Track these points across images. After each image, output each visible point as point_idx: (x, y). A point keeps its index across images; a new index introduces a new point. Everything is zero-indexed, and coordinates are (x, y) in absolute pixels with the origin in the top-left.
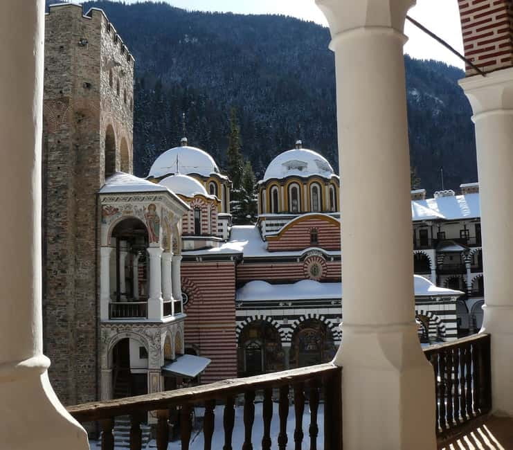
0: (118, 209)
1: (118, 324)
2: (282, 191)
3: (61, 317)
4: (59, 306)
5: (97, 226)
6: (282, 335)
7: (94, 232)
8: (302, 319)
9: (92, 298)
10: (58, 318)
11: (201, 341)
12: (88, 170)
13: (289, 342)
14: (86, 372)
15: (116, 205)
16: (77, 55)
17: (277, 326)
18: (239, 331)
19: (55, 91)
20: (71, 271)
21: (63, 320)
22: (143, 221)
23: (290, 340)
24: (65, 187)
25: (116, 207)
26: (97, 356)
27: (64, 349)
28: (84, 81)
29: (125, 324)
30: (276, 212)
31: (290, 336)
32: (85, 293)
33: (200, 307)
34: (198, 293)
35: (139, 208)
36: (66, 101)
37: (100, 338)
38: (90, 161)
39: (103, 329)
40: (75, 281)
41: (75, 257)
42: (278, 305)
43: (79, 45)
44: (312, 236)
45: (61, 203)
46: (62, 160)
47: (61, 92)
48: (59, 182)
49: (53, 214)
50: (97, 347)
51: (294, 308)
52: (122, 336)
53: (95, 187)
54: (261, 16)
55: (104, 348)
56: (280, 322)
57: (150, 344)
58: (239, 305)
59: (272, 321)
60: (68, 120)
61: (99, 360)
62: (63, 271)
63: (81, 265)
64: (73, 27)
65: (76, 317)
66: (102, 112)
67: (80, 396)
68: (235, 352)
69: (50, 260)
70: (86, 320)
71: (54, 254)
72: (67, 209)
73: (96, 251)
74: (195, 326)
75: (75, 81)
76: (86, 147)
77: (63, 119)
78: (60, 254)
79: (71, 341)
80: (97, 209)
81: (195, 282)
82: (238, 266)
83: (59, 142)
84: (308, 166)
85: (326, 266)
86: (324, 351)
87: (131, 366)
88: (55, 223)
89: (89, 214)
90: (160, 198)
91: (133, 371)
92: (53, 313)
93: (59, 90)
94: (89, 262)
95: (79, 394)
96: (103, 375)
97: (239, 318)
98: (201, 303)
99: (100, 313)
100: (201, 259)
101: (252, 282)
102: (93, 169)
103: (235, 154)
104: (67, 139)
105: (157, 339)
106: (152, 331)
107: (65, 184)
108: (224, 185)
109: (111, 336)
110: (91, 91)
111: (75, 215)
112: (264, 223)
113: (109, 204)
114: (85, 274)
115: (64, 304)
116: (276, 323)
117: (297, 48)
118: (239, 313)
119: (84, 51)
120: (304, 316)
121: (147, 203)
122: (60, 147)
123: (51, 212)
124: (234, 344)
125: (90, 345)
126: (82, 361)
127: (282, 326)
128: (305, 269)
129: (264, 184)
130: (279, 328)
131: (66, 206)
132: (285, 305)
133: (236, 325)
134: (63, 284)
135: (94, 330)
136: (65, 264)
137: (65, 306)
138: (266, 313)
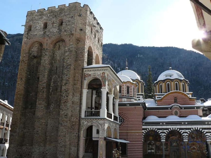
0: (90, 75)
1: (88, 119)
2: (163, 85)
3: (65, 114)
4: (65, 110)
5: (82, 80)
6: (161, 136)
7: (81, 83)
8: (170, 130)
9: (78, 108)
10: (64, 115)
11: (128, 138)
12: (80, 60)
13: (164, 139)
14: (74, 138)
15: (90, 73)
16: (78, 19)
17: (159, 133)
18: (144, 134)
19: (69, 31)
20: (70, 97)
21: (65, 115)
22: (100, 79)
23: (165, 138)
24: (70, 65)
25: (90, 74)
26: (79, 132)
27: (65, 127)
28: (80, 28)
29: (91, 119)
30: (161, 93)
31: (165, 137)
32: (76, 107)
33: (128, 124)
34: (128, 118)
35: (98, 74)
36: (72, 34)
37: (81, 125)
38: (81, 57)
39: (82, 121)
40: (73, 102)
41: (73, 92)
42: (160, 124)
43: (79, 16)
44: (175, 100)
45: (68, 71)
46: (70, 55)
47: (71, 32)
48: (68, 63)
49: (65, 75)
50: (79, 128)
51: (167, 125)
52: (90, 124)
53: (82, 66)
54: (165, 47)
55: (82, 129)
56: (161, 131)
57: (100, 127)
58: (144, 124)
59: (157, 130)
60: (73, 41)
61: (80, 134)
62: (67, 96)
63: (75, 95)
64: (77, 10)
65: (72, 116)
66: (87, 40)
67: (71, 148)
68: (142, 143)
69: (62, 92)
70: (76, 117)
71: (64, 90)
72: (70, 73)
73: (81, 90)
74: (126, 132)
75: (76, 28)
76: (80, 52)
77: (71, 40)
78: (66, 90)
79: (68, 124)
80: (82, 74)
81: (126, 114)
82: (145, 111)
83: (69, 49)
84: (173, 75)
85: (181, 111)
86: (181, 146)
87: (93, 137)
88: (65, 78)
89: (79, 76)
90: (107, 70)
91: (94, 139)
92: (62, 112)
93: (70, 31)
94: (78, 95)
95: (71, 147)
96: (81, 139)
97: (143, 129)
98: (129, 122)
99: (81, 114)
100: (129, 105)
101: (150, 116)
102: (82, 59)
103: (150, 82)
104: (72, 47)
105: (103, 125)
106: (101, 122)
107: (70, 64)
108: (141, 84)
109: (85, 124)
110: (82, 32)
111: (74, 77)
112: (156, 97)
113: (87, 73)
114: (76, 99)
115: (67, 109)
116: (159, 131)
117: (178, 58)
118: (144, 127)
119: (81, 18)
120: (170, 129)
121: (101, 72)
122: (69, 51)
123: (64, 74)
124: (142, 139)
125: (77, 127)
126: (73, 134)
127: (161, 133)
128: (172, 112)
129: (157, 83)
130: (160, 133)
131: (70, 72)
132: (163, 124)
133: (142, 132)
134: (67, 101)
135: (79, 121)
136: (68, 93)
137: (67, 110)
138: (155, 127)
